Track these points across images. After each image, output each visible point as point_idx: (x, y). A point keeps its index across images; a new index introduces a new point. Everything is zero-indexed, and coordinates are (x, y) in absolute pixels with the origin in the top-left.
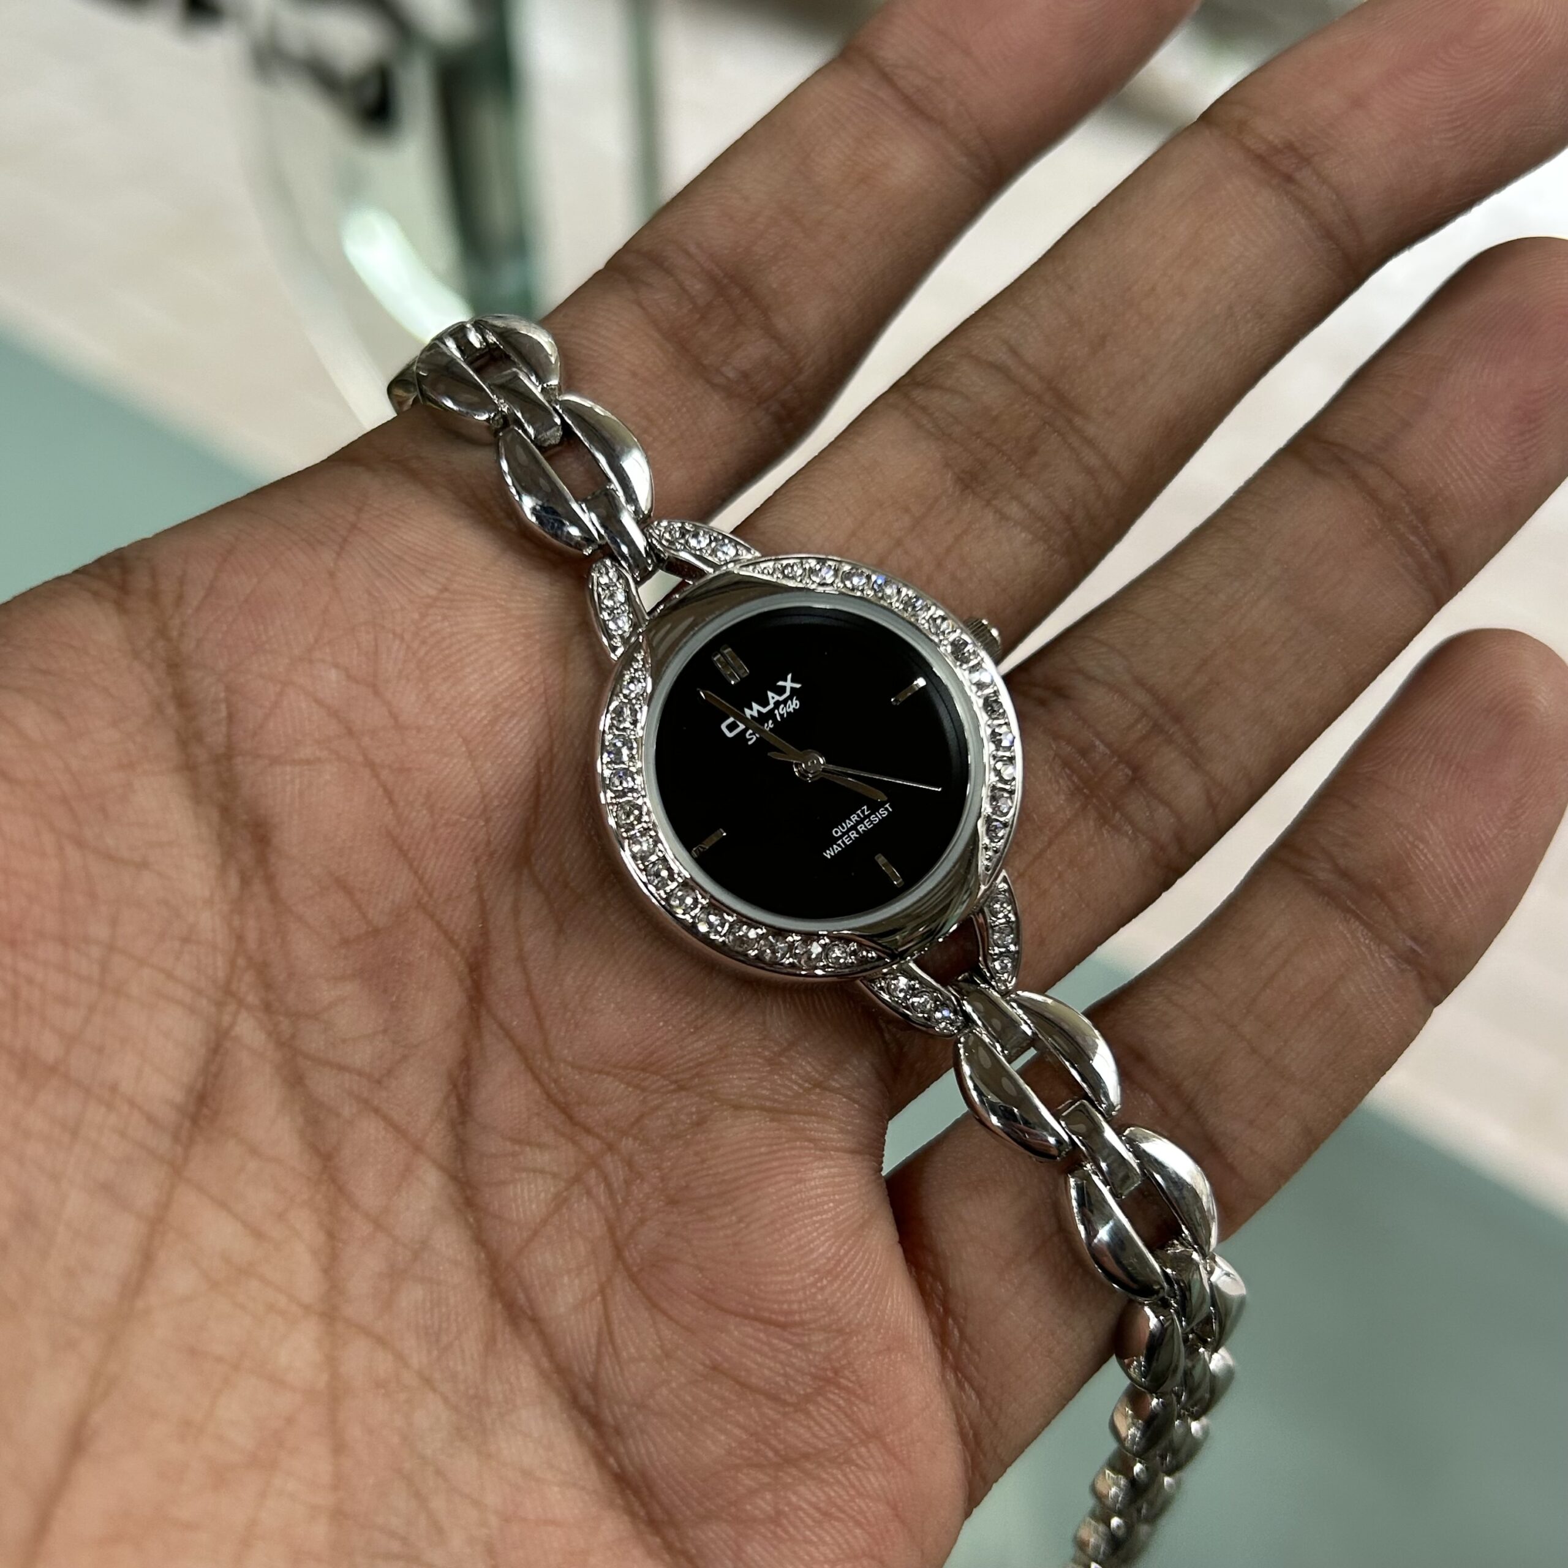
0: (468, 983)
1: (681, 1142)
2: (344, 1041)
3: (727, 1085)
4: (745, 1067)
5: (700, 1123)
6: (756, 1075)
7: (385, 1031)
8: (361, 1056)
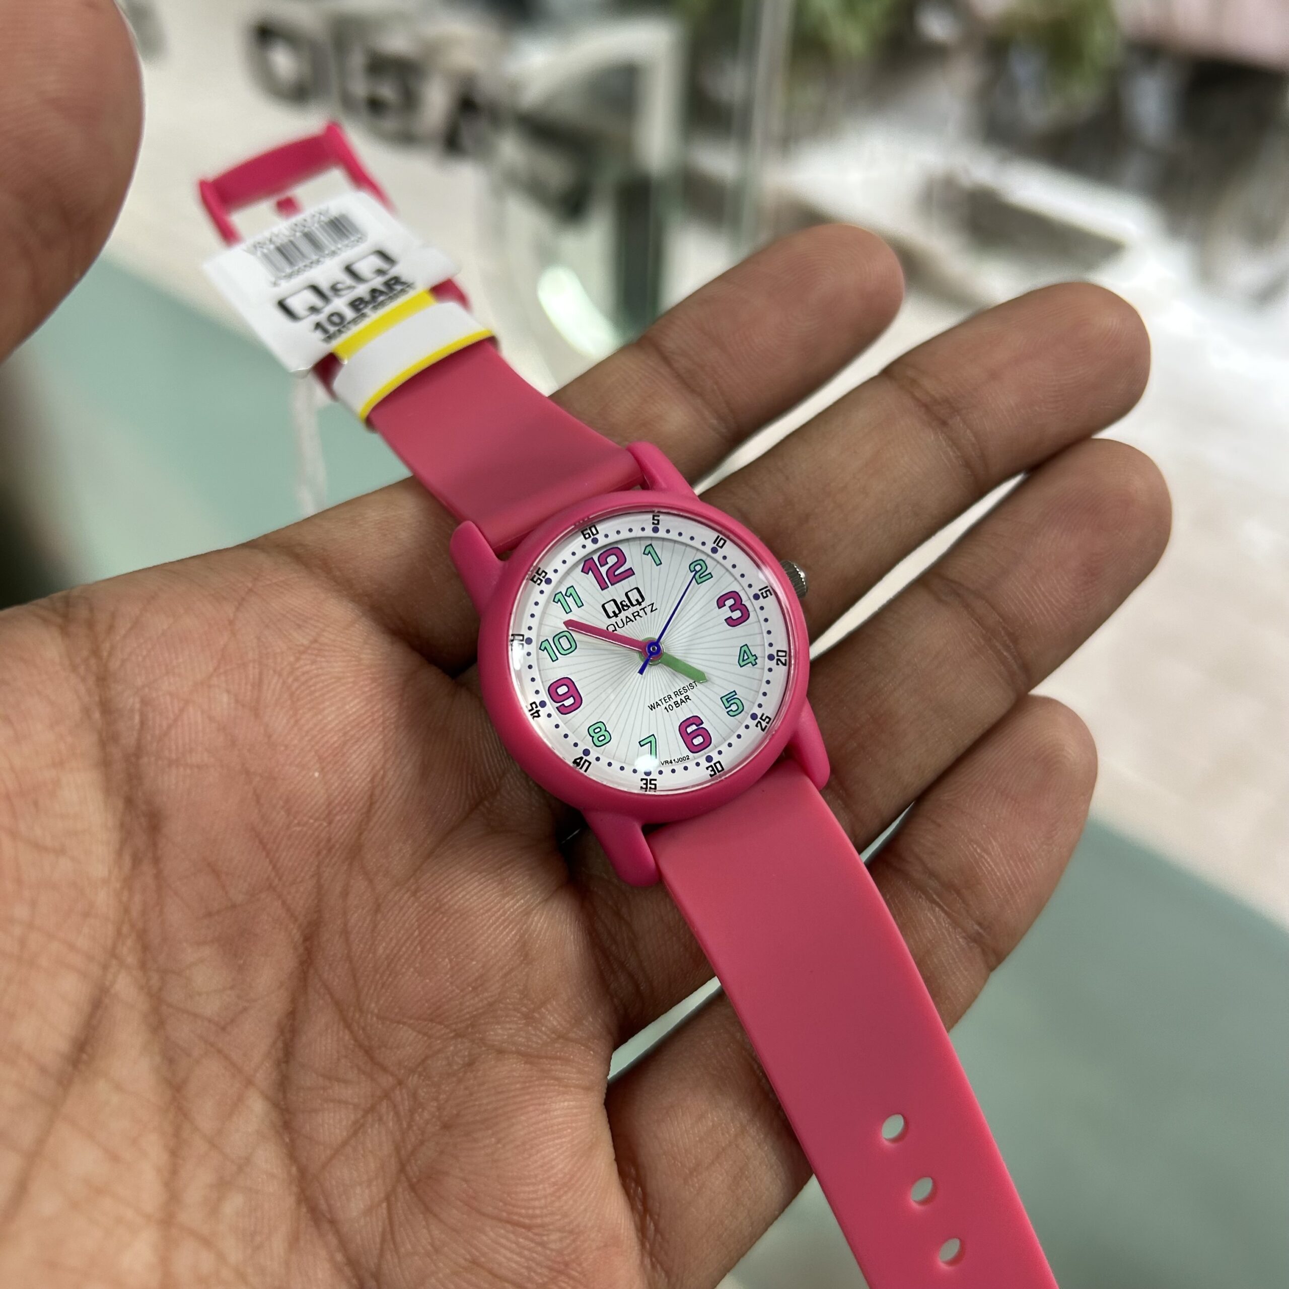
0: (301, 950)
1: (454, 1079)
2: (200, 994)
3: (492, 1033)
4: (508, 1019)
5: (470, 1064)
6: (514, 1026)
7: (232, 988)
8: (211, 1006)
